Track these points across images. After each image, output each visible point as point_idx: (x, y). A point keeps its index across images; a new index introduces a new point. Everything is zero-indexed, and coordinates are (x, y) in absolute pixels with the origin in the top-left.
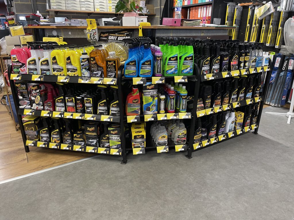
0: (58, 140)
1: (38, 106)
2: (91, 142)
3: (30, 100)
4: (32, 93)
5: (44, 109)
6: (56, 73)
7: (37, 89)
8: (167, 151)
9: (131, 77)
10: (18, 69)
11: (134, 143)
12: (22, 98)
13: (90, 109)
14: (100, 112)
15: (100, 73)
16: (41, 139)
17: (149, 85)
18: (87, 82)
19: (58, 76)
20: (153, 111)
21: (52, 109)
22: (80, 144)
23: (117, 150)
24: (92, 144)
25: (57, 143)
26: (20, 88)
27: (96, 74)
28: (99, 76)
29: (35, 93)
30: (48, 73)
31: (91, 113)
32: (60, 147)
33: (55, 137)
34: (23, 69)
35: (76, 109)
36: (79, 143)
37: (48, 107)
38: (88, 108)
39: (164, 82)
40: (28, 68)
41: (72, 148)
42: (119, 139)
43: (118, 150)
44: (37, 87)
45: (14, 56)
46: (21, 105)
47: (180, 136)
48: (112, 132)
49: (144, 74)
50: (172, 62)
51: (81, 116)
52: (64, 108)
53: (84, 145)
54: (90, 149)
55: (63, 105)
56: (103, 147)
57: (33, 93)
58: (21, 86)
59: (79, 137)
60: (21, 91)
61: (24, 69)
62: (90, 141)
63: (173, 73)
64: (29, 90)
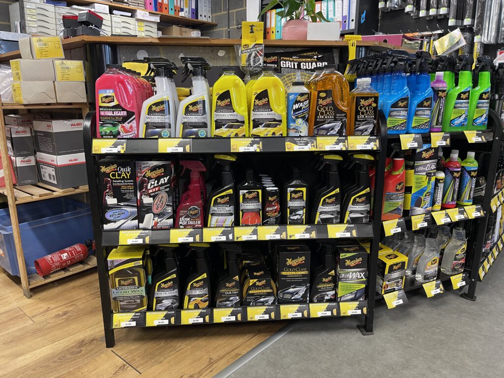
0: (205, 301)
1: (159, 220)
2: (292, 294)
3: (137, 207)
4: (147, 186)
5: (175, 226)
6: (224, 132)
7: (163, 177)
8: (442, 292)
9: (397, 133)
10: (114, 125)
11: (387, 283)
12: (116, 202)
13: (301, 212)
14: (322, 219)
15: (338, 125)
16: (157, 303)
17: (427, 150)
18: (307, 148)
19: (232, 140)
20: (426, 206)
21: (199, 222)
22: (263, 304)
23: (356, 304)
24: (293, 298)
25: (203, 309)
26: (114, 175)
27: (328, 130)
28: (335, 133)
29: (154, 187)
30: (202, 133)
31: (302, 224)
32: (211, 318)
33: (197, 292)
34: (129, 125)
35: (265, 217)
36: (262, 300)
37: (189, 219)
38: (294, 211)
39: (449, 144)
40: (147, 124)
41: (245, 315)
42: (362, 278)
43: (358, 303)
44: (162, 170)
45: (108, 91)
46: (110, 222)
47: (458, 255)
48: (348, 263)
49: (419, 126)
50: (462, 103)
51: (277, 232)
52: (232, 218)
53: (272, 303)
54: (289, 312)
55: (230, 209)
56: (321, 300)
57: (149, 188)
58: (117, 171)
59: (263, 285)
60: (117, 183)
61: (131, 127)
62: (291, 290)
63: (462, 125)
64: (139, 180)
